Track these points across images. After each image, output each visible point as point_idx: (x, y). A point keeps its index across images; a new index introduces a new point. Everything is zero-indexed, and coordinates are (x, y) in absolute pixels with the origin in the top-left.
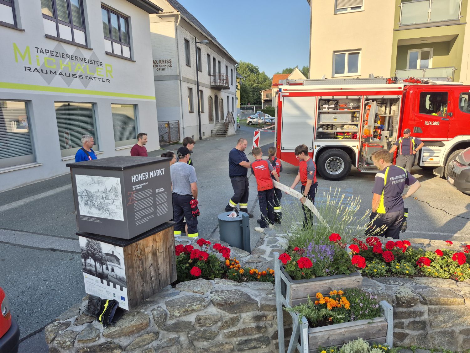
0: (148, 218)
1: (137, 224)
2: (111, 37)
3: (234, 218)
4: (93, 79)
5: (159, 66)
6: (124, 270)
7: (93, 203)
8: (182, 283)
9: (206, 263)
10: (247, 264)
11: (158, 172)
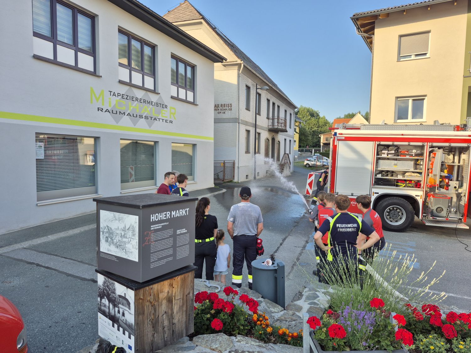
0: (165, 260)
1: (152, 266)
2: (177, 83)
3: (269, 266)
4: (158, 120)
5: (220, 110)
6: (133, 317)
7: (112, 240)
8: (200, 336)
9: (230, 316)
10: (279, 321)
11: (181, 211)
